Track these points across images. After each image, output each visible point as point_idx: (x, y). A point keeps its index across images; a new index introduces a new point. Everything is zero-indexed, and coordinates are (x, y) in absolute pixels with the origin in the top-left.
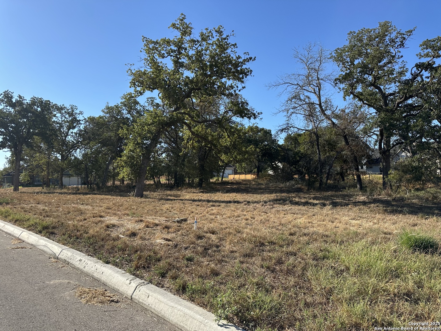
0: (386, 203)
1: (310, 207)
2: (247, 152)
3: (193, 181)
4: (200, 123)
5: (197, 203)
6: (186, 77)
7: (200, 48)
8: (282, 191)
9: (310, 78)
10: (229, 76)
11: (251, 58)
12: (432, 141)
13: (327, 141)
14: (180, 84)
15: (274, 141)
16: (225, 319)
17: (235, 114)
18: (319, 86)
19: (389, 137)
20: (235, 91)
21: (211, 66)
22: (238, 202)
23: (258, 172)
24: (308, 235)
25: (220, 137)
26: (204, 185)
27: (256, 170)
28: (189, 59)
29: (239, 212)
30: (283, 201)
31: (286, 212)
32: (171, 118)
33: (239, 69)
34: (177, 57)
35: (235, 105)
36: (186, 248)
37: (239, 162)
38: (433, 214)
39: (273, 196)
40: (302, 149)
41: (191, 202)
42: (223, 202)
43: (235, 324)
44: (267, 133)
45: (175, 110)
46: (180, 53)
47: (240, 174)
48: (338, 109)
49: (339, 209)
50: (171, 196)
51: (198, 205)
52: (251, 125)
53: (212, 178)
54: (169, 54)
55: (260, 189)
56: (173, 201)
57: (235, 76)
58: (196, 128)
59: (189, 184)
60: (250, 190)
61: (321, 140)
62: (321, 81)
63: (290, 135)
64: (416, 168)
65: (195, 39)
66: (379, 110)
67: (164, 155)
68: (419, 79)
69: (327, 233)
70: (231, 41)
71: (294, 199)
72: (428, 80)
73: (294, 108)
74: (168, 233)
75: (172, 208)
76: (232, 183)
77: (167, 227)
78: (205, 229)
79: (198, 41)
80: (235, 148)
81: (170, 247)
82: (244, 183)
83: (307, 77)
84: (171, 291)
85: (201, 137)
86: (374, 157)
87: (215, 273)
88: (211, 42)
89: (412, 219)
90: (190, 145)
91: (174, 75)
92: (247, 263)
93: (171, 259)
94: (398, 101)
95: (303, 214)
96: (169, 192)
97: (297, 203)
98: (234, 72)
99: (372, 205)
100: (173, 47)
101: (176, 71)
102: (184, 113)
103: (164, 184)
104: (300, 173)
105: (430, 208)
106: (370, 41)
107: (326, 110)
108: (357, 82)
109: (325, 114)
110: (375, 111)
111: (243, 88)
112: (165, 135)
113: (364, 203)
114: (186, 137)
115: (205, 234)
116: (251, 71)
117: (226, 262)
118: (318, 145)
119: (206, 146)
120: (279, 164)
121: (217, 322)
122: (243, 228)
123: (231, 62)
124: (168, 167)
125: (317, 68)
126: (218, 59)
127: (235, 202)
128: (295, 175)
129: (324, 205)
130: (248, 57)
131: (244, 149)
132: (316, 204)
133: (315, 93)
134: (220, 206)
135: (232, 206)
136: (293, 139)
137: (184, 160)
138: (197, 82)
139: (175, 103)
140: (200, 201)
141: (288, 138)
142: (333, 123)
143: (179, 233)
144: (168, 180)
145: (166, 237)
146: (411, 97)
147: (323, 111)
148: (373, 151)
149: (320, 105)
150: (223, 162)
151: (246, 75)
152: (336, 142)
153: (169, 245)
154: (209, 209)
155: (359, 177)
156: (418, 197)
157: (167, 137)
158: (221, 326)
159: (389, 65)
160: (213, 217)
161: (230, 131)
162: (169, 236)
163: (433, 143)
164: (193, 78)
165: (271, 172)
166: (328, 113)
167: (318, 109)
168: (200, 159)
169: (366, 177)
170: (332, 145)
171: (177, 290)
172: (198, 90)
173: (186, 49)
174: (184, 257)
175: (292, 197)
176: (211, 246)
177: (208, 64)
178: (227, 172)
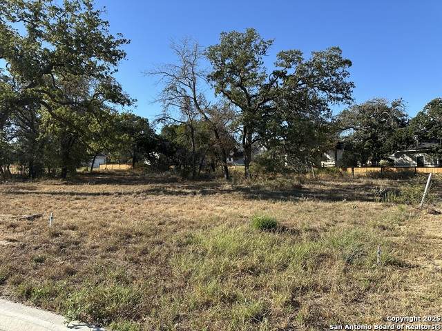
0: (246, 190)
1: (182, 196)
2: (120, 141)
3: (54, 171)
4: (64, 104)
5: (57, 196)
6: (45, 49)
7: (63, 19)
8: (157, 182)
9: (186, 71)
10: (99, 56)
11: (125, 41)
12: (282, 138)
13: (201, 134)
14: (36, 56)
15: (151, 131)
16: (76, 319)
17: (107, 98)
18: (194, 80)
19: (250, 134)
20: (106, 73)
21: (77, 41)
22: (108, 194)
23: (134, 162)
24: (176, 222)
25: (89, 122)
26: (68, 176)
27: (132, 160)
28: (49, 28)
29: (108, 205)
30: (156, 192)
31: (158, 202)
32: (24, 95)
33: (111, 49)
34: (33, 24)
35: (106, 88)
36: (36, 249)
37: (112, 150)
38: (279, 199)
39: (147, 187)
40: (179, 140)
41: (50, 195)
42: (90, 194)
43: (87, 323)
44: (144, 122)
45: (29, 87)
46: (37, 20)
47: (113, 163)
48: (210, 105)
49: (207, 196)
50: (23, 188)
51: (59, 199)
52: (125, 112)
53: (78, 168)
54: (22, 18)
55: (135, 179)
56: (25, 195)
57: (107, 56)
58: (58, 110)
59: (49, 174)
60: (123, 180)
61: (195, 133)
62: (196, 76)
63: (167, 126)
64: (270, 161)
65: (57, 7)
66: (244, 109)
67: (15, 140)
68: (275, 84)
69: (193, 220)
70: (102, 17)
71: (168, 189)
72: (281, 87)
73: (171, 99)
74: (14, 232)
75: (23, 203)
76: (103, 174)
77: (13, 226)
78: (64, 225)
79: (61, 10)
80: (106, 135)
81: (15, 248)
82: (118, 173)
83: (183, 70)
84: (11, 299)
85: (65, 121)
86: (239, 150)
87: (71, 272)
88: (78, 14)
89: (264, 203)
90: (51, 130)
91: (28, 44)
92: (110, 257)
93: (15, 262)
94: (259, 102)
95: (175, 204)
96: (21, 184)
97: (171, 193)
98: (105, 52)
99: (235, 193)
100: (27, 11)
101: (32, 40)
102: (43, 91)
103: (15, 175)
104: (176, 164)
105: (278, 194)
106: (239, 44)
107: (200, 104)
108: (227, 81)
109: (199, 108)
110: (241, 110)
111: (115, 70)
112: (17, 115)
113: (229, 191)
114: (44, 119)
115: (62, 231)
116: (125, 54)
117: (86, 259)
118: (192, 137)
119: (70, 131)
120: (156, 154)
121: (67, 324)
122: (109, 221)
123: (101, 41)
124: (21, 153)
125: (192, 62)
126: (87, 35)
127: (104, 194)
128: (172, 165)
129: (195, 194)
130: (122, 38)
131: (116, 137)
132: (188, 193)
133: (190, 87)
134: (85, 199)
135: (101, 199)
136: (170, 130)
137: (42, 147)
138: (59, 57)
139: (30, 78)
140: (61, 193)
141: (165, 129)
142: (206, 118)
143: (30, 231)
144: (21, 169)
145: (10, 237)
146: (269, 100)
147: (197, 105)
148: (239, 145)
149: (195, 99)
150: (92, 150)
151: (120, 58)
152: (208, 136)
153: (13, 247)
154: (71, 203)
155: (226, 168)
156: (270, 185)
157: (19, 118)
158: (71, 328)
159: (253, 69)
160: (76, 211)
161: (101, 116)
162: (14, 236)
163: (282, 140)
164: (54, 52)
165: (147, 163)
166: (202, 107)
167: (193, 103)
168: (63, 146)
169: (232, 168)
170: (205, 138)
171: (19, 297)
172: (61, 66)
173: (45, 16)
174: (32, 259)
175: (166, 187)
176: (69, 243)
177: (74, 38)
178: (97, 161)
